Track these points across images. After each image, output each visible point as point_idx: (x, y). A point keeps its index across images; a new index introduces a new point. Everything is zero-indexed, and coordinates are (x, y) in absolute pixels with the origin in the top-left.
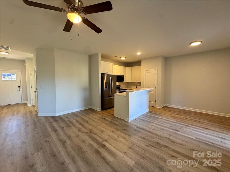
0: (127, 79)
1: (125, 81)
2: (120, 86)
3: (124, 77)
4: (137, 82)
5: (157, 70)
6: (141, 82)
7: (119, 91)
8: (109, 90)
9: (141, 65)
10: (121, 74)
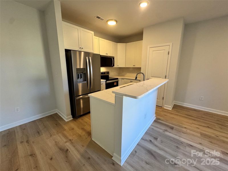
0: (119, 63)
1: (115, 66)
2: (108, 73)
3: (114, 59)
4: (134, 67)
5: (171, 45)
6: (140, 68)
7: (106, 81)
8: (86, 82)
9: (142, 40)
10: (110, 54)
